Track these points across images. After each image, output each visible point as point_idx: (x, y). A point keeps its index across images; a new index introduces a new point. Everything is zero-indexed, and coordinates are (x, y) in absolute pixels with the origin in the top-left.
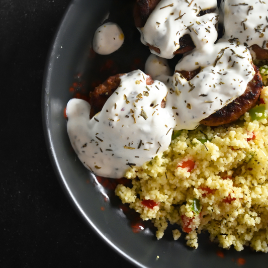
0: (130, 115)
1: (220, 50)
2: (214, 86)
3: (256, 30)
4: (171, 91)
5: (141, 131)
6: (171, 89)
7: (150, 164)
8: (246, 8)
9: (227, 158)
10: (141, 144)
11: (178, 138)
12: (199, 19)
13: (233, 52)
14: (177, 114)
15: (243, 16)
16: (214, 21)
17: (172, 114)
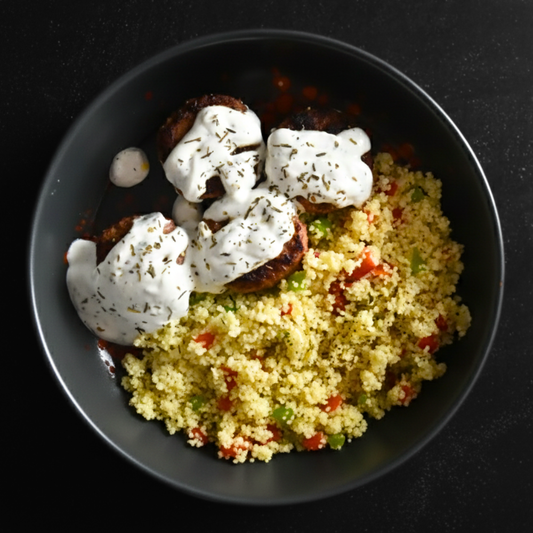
0: (135, 271)
1: (253, 200)
2: (240, 244)
3: (299, 180)
4: (194, 243)
5: (146, 293)
6: (193, 242)
7: (162, 332)
8: (289, 150)
9: (252, 334)
10: (147, 308)
11: (201, 302)
12: (232, 159)
13: (270, 204)
14: (197, 274)
15: (284, 161)
16: (252, 163)
17: (190, 274)
